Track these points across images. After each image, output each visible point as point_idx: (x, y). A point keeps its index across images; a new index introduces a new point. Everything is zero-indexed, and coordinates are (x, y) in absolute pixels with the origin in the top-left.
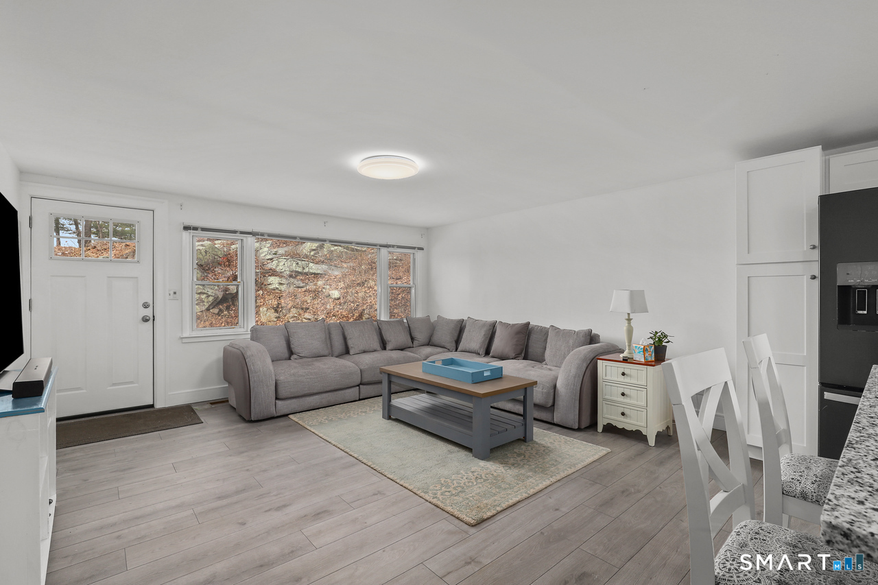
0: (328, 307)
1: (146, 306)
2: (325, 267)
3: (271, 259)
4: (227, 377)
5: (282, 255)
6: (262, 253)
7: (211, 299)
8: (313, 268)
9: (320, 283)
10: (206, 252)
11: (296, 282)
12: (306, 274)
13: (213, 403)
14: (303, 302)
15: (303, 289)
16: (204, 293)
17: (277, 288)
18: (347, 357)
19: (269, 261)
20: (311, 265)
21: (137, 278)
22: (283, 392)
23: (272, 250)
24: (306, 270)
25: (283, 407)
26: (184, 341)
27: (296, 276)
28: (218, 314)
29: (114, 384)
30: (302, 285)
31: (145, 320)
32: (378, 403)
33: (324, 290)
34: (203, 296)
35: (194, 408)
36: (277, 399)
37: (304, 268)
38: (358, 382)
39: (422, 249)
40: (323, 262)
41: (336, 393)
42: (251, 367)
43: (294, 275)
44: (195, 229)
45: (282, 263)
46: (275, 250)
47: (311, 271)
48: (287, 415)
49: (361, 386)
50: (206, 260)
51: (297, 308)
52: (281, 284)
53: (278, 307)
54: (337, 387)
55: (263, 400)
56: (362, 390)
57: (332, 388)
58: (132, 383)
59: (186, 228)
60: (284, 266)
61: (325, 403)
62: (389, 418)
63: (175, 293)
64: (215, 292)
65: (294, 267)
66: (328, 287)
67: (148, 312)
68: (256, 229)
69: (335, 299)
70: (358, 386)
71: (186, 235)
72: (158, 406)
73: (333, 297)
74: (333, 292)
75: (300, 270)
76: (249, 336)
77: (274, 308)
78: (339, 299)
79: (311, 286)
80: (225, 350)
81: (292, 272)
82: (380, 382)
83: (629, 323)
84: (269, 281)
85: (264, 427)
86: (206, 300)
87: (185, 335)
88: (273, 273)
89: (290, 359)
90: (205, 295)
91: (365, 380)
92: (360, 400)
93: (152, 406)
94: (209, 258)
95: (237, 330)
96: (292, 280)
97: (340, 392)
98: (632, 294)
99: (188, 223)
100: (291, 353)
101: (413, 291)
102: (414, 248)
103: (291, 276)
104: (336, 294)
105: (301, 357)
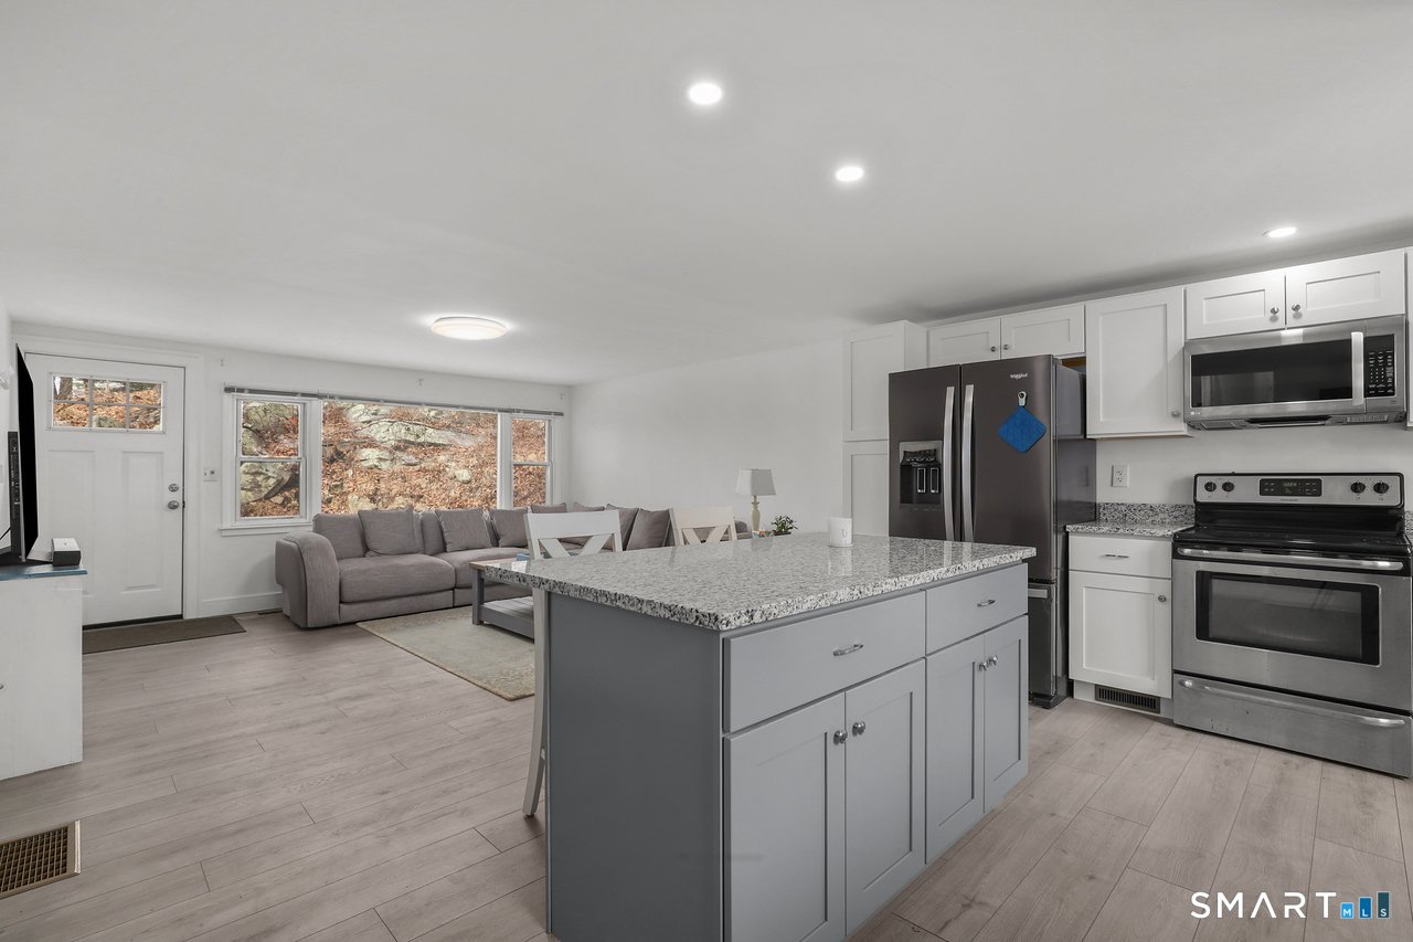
0: (452, 494)
1: (173, 489)
2: (450, 434)
3: (369, 422)
4: (280, 579)
5: (385, 416)
6: (356, 412)
7: (272, 482)
8: (432, 435)
9: (442, 458)
10: (265, 411)
11: (405, 456)
12: (419, 444)
13: (261, 613)
14: (414, 487)
15: (417, 468)
16: (262, 473)
17: (376, 466)
18: (445, 554)
19: (365, 425)
20: (430, 431)
21: (161, 453)
22: (348, 595)
23: (371, 408)
24: (422, 440)
25: (349, 612)
26: (224, 533)
27: (406, 448)
28: (283, 504)
29: (129, 588)
30: (414, 461)
31: (172, 506)
32: (469, 612)
33: (447, 469)
34: (260, 478)
35: (236, 618)
36: (341, 602)
37: (418, 436)
38: (452, 584)
39: (561, 414)
40: (449, 427)
41: (420, 597)
42: (308, 565)
43: (402, 446)
44: (241, 390)
45: (384, 429)
46: (375, 408)
47: (429, 440)
48: (354, 623)
49: (456, 590)
50: (265, 424)
51: (405, 496)
52: (380, 459)
53: (375, 494)
54: (421, 590)
55: (323, 601)
56: (457, 595)
57: (415, 591)
58: (153, 586)
59: (229, 390)
60: (385, 432)
61: (405, 611)
62: (481, 623)
63: (212, 472)
64: (275, 472)
65: (403, 434)
66: (454, 464)
67: (177, 497)
68: (323, 390)
69: (463, 482)
70: (453, 589)
71: (228, 397)
72: (187, 616)
73: (461, 479)
74: (460, 472)
75: (412, 439)
76: (311, 529)
77: (369, 496)
78: (469, 482)
79: (429, 464)
80: (279, 546)
81: (399, 441)
82: (470, 587)
83: (756, 508)
84: (364, 455)
85: (322, 635)
86: (263, 484)
87: (225, 527)
88: (371, 444)
89: (364, 556)
90: (262, 476)
91: (460, 583)
92: (454, 607)
93: (180, 617)
94: (270, 419)
95: (297, 520)
96: (398, 453)
97: (427, 597)
98: (755, 472)
99: (230, 384)
100: (366, 549)
101: (549, 472)
102: (549, 413)
103: (397, 448)
104: (464, 475)
105: (380, 554)
